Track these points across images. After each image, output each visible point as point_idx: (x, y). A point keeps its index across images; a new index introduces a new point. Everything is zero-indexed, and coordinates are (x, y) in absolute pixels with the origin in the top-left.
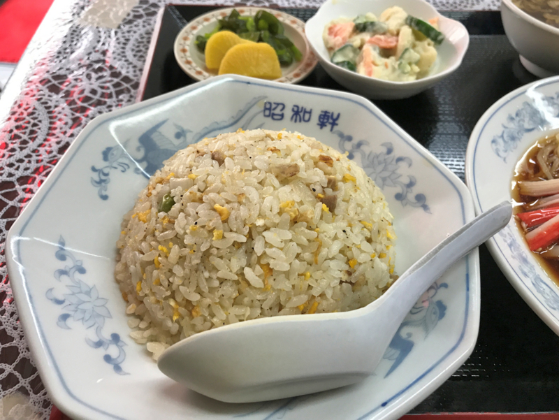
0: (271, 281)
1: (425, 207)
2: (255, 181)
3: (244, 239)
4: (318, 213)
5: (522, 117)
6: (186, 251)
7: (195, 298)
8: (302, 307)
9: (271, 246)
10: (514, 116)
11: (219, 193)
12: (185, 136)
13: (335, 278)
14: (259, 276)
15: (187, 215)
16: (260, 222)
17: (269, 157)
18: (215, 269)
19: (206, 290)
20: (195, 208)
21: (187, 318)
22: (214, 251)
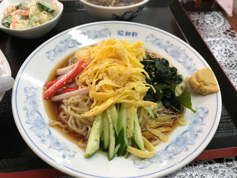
5: (68, 42)
10: (63, 41)
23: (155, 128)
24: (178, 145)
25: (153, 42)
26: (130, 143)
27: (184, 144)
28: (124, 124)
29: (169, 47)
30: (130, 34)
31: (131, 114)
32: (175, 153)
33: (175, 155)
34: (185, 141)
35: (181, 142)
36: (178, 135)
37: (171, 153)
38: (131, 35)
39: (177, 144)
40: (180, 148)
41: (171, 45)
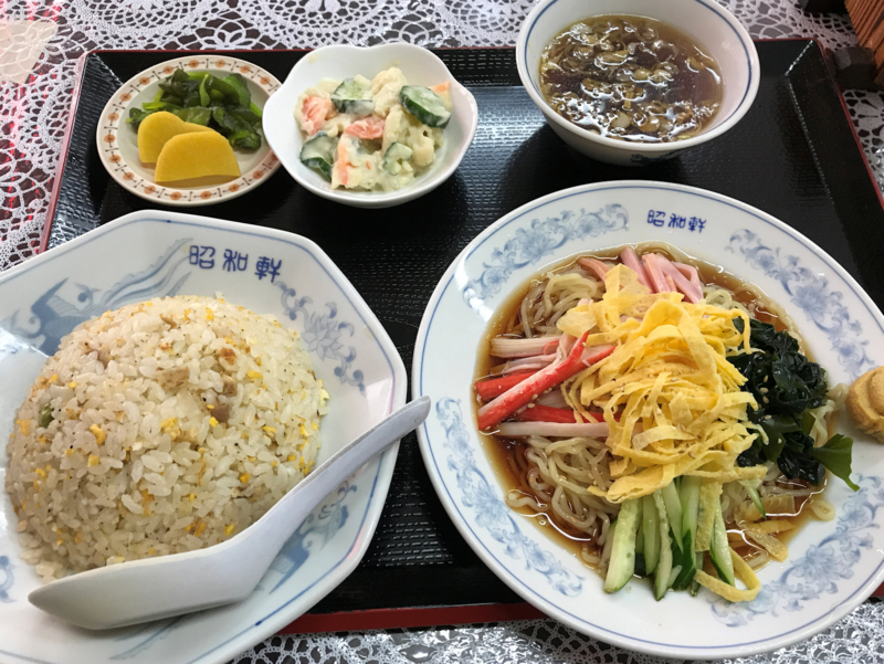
0: (152, 507)
1: (362, 387)
2: (137, 394)
3: (120, 465)
4: (204, 429)
5: (513, 250)
6: (63, 476)
7: (75, 525)
8: (189, 528)
9: (151, 471)
10: (501, 249)
11: (97, 409)
12: (91, 298)
13: (223, 497)
14: (138, 503)
15: (64, 435)
16: (137, 447)
17: (159, 359)
18: (92, 496)
19: (86, 517)
20: (73, 427)
21: (70, 543)
22: (91, 478)
23: (755, 522)
24: (810, 573)
25: (751, 254)
26: (701, 562)
27: (826, 572)
28: (691, 522)
29: (793, 276)
30: (682, 223)
31: (709, 498)
32: (806, 595)
33: (805, 599)
34: (828, 565)
35: (820, 567)
36: (812, 546)
37: (797, 592)
38: (687, 226)
39: (808, 570)
40: (817, 581)
41: (803, 270)
